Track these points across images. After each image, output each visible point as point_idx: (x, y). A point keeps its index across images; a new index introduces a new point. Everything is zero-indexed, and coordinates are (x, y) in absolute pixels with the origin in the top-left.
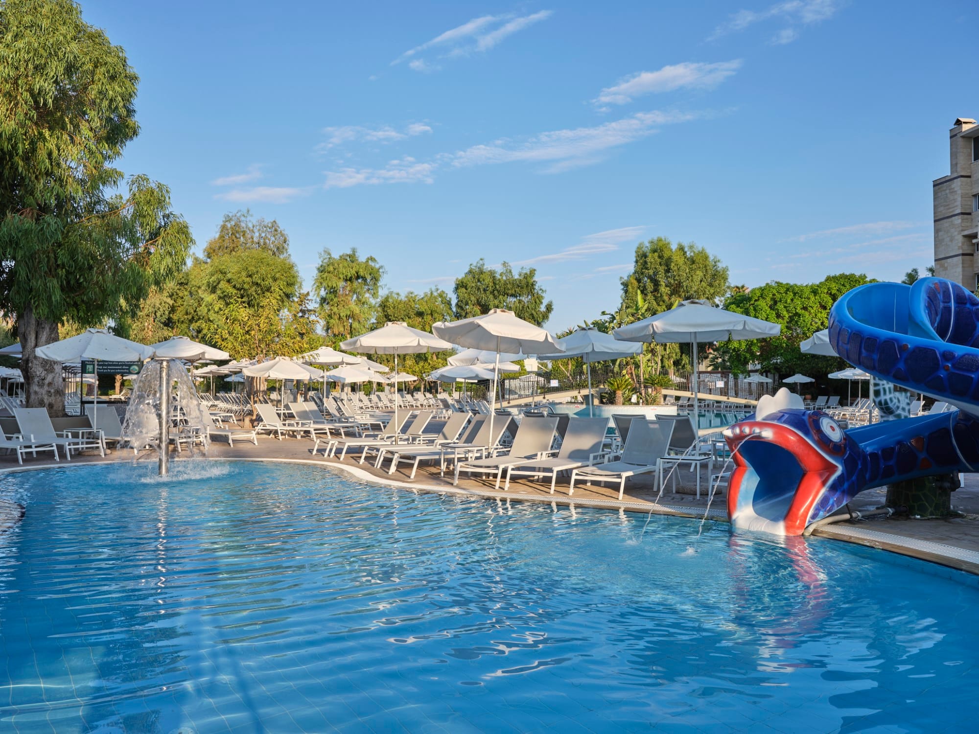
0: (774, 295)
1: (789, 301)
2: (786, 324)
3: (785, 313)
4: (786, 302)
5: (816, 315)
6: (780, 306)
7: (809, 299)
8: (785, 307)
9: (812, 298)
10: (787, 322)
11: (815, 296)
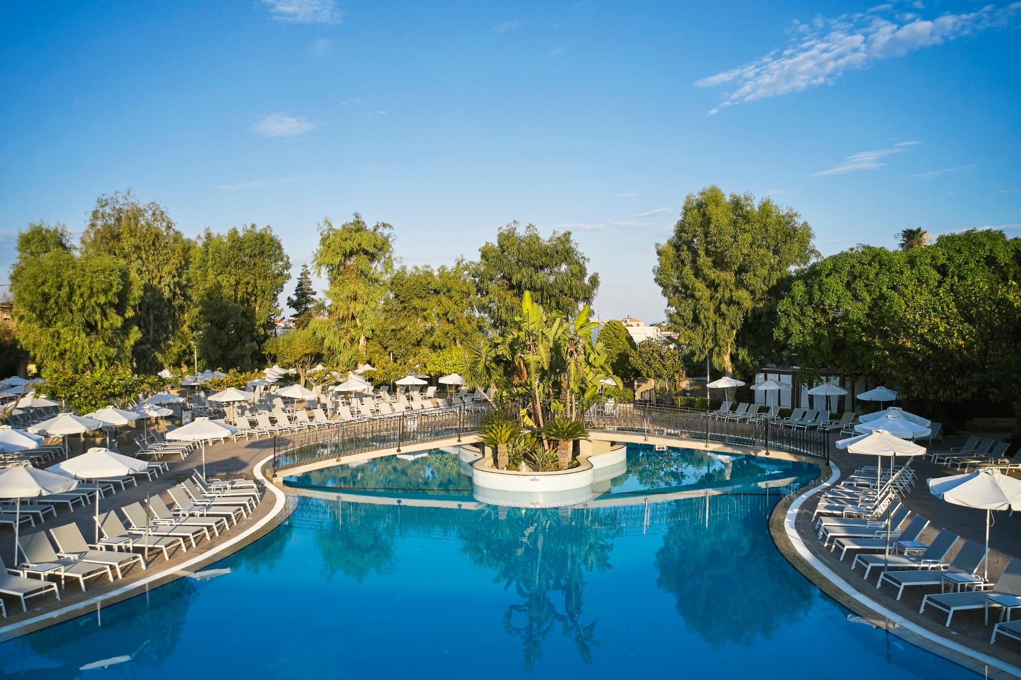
0: (853, 267)
1: (871, 277)
2: (867, 311)
3: (865, 295)
4: (867, 279)
5: (913, 297)
6: (859, 285)
7: (902, 273)
8: (866, 285)
9: (907, 273)
10: (870, 308)
11: (912, 267)
